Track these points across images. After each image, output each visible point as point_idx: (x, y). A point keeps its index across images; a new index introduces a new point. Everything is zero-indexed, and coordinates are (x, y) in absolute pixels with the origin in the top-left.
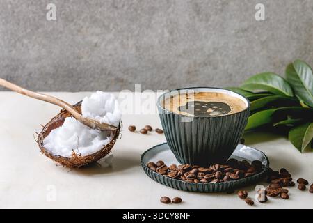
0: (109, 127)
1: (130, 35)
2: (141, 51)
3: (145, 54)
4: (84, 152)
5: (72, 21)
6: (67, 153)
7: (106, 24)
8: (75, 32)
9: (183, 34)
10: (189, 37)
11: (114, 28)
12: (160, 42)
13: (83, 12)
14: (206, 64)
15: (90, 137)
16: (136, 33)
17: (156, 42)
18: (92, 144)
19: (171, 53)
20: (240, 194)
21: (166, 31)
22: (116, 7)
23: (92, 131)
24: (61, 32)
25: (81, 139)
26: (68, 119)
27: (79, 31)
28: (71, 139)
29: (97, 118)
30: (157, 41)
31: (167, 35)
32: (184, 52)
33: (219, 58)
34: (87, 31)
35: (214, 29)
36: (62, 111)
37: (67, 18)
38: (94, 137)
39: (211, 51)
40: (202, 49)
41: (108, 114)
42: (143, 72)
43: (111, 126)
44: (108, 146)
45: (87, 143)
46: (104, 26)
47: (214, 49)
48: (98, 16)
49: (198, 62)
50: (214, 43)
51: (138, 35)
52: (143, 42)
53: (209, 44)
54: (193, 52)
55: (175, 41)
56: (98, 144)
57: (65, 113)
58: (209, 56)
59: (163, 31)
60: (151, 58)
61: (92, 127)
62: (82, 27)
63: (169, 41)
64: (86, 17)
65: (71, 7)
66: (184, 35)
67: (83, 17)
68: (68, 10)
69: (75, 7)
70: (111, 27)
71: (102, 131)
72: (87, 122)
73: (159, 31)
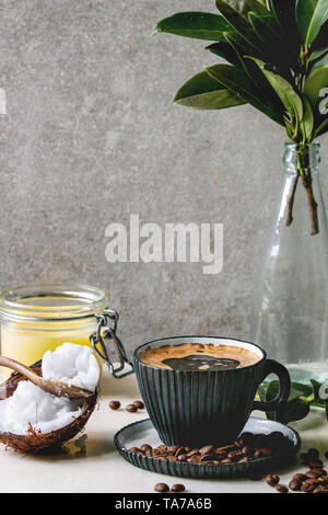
0: (82, 392)
1: (112, 280)
2: (128, 304)
3: (134, 308)
4: (45, 427)
5: (27, 260)
6: (21, 430)
7: (77, 265)
8: (31, 278)
9: (190, 279)
10: (200, 283)
11: (87, 269)
12: (156, 291)
13: (42, 247)
14: (225, 324)
15: (54, 407)
16: (121, 277)
17: (150, 290)
18: (57, 417)
19: (172, 307)
20: (268, 479)
21: (165, 274)
22: (92, 240)
23: (57, 400)
24: (10, 278)
25: (40, 410)
26: (22, 384)
27: (36, 276)
28: (27, 410)
29: (64, 380)
30: (152, 289)
31: (166, 280)
32: (192, 306)
33: (244, 314)
34: (48, 276)
35: (236, 269)
36: (13, 375)
37: (19, 257)
38: (59, 408)
39: (232, 304)
40: (218, 301)
41: (80, 374)
42: (131, 335)
43: (85, 390)
44: (79, 418)
45: (50, 416)
46: (73, 266)
47: (236, 300)
48: (65, 254)
49: (212, 320)
50: (236, 291)
51: (124, 281)
52: (131, 291)
53: (229, 292)
54: (205, 304)
55: (178, 289)
56: (65, 417)
57: (18, 376)
58: (228, 311)
59: (160, 274)
60: (142, 314)
61: (57, 395)
62: (41, 271)
63: (170, 289)
64: (48, 254)
65: (26, 240)
66: (192, 280)
67: (42, 256)
68: (21, 245)
69: (31, 240)
70: (84, 270)
71: (70, 398)
72: (50, 387)
73: (155, 274)
